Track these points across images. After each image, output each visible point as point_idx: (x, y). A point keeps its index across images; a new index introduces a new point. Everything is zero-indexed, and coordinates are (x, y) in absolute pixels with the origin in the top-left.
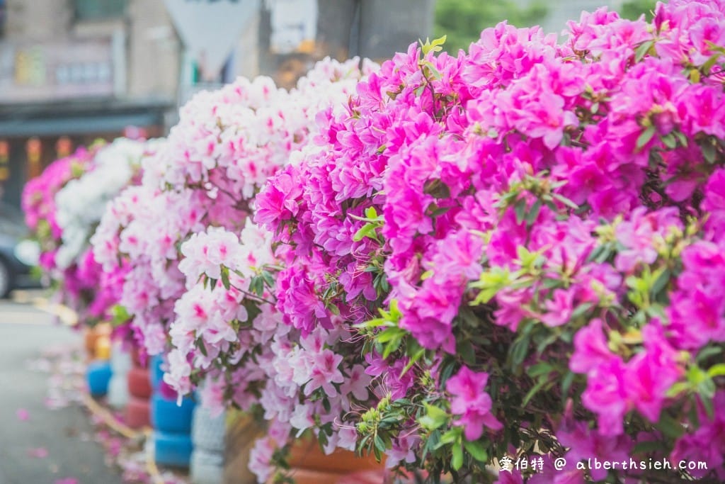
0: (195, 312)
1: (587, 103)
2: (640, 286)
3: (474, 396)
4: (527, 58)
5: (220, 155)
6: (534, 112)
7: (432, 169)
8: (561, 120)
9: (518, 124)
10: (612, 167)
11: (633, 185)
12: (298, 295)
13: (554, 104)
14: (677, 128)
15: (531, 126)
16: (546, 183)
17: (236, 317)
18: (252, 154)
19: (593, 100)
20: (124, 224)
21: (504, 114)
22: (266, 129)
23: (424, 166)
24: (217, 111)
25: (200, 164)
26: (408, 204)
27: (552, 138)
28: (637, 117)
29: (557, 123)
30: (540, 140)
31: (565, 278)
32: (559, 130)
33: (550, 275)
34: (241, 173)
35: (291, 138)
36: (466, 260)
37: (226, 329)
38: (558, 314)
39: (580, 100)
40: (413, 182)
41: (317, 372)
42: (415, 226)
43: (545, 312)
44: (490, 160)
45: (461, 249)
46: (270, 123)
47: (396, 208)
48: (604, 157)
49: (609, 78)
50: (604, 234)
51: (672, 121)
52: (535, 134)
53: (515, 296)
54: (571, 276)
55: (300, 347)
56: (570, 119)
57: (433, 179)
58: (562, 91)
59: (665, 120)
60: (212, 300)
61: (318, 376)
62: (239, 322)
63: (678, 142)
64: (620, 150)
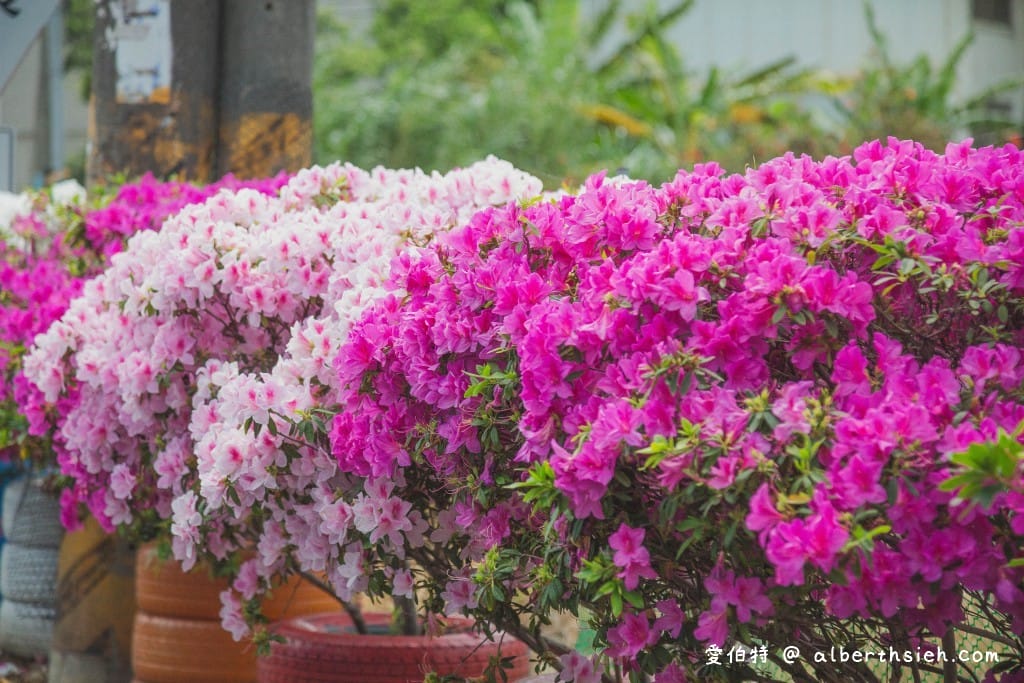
0: (230, 456)
1: (714, 278)
2: (802, 454)
3: (631, 550)
4: (633, 222)
5: (220, 282)
6: (669, 287)
7: (567, 336)
8: (695, 296)
9: (653, 297)
10: (743, 339)
11: (761, 354)
12: (379, 443)
13: (686, 279)
14: (806, 307)
15: (669, 300)
16: (696, 359)
17: (274, 463)
18: (257, 280)
19: (719, 275)
20: (74, 348)
21: (638, 286)
22: (279, 255)
23: (559, 331)
24: (214, 232)
25: (196, 290)
26: (545, 370)
27: (688, 312)
28: (770, 297)
29: (690, 296)
30: (677, 313)
31: (724, 446)
32: (693, 303)
33: (710, 443)
34: (248, 302)
35: (308, 265)
36: (626, 428)
37: (265, 476)
38: (724, 479)
39: (707, 274)
40: (551, 348)
41: (385, 520)
42: (554, 390)
43: (709, 476)
44: (628, 330)
45: (622, 419)
46: (285, 249)
47: (536, 374)
48: (736, 331)
49: (733, 254)
50: (752, 406)
51: (802, 300)
52: (672, 307)
53: (676, 461)
54: (729, 445)
55: (365, 494)
56: (702, 294)
57: (568, 347)
58: (690, 266)
59: (796, 300)
60: (248, 444)
61: (385, 524)
62: (278, 468)
63: (808, 319)
64: (751, 324)
